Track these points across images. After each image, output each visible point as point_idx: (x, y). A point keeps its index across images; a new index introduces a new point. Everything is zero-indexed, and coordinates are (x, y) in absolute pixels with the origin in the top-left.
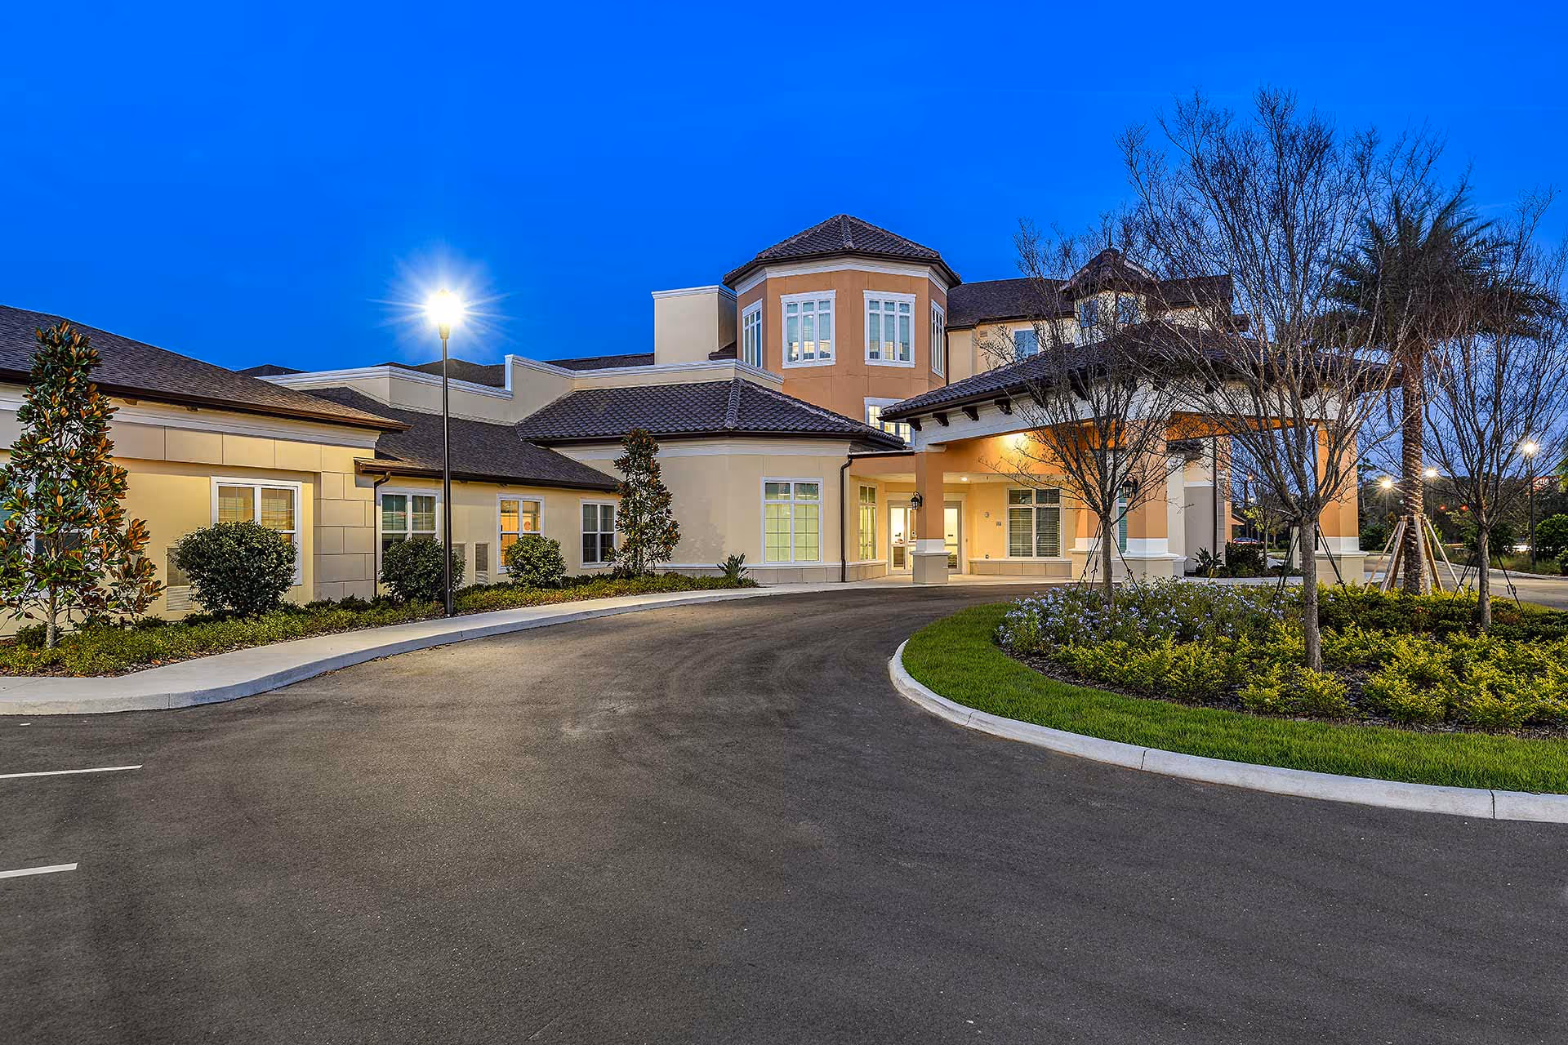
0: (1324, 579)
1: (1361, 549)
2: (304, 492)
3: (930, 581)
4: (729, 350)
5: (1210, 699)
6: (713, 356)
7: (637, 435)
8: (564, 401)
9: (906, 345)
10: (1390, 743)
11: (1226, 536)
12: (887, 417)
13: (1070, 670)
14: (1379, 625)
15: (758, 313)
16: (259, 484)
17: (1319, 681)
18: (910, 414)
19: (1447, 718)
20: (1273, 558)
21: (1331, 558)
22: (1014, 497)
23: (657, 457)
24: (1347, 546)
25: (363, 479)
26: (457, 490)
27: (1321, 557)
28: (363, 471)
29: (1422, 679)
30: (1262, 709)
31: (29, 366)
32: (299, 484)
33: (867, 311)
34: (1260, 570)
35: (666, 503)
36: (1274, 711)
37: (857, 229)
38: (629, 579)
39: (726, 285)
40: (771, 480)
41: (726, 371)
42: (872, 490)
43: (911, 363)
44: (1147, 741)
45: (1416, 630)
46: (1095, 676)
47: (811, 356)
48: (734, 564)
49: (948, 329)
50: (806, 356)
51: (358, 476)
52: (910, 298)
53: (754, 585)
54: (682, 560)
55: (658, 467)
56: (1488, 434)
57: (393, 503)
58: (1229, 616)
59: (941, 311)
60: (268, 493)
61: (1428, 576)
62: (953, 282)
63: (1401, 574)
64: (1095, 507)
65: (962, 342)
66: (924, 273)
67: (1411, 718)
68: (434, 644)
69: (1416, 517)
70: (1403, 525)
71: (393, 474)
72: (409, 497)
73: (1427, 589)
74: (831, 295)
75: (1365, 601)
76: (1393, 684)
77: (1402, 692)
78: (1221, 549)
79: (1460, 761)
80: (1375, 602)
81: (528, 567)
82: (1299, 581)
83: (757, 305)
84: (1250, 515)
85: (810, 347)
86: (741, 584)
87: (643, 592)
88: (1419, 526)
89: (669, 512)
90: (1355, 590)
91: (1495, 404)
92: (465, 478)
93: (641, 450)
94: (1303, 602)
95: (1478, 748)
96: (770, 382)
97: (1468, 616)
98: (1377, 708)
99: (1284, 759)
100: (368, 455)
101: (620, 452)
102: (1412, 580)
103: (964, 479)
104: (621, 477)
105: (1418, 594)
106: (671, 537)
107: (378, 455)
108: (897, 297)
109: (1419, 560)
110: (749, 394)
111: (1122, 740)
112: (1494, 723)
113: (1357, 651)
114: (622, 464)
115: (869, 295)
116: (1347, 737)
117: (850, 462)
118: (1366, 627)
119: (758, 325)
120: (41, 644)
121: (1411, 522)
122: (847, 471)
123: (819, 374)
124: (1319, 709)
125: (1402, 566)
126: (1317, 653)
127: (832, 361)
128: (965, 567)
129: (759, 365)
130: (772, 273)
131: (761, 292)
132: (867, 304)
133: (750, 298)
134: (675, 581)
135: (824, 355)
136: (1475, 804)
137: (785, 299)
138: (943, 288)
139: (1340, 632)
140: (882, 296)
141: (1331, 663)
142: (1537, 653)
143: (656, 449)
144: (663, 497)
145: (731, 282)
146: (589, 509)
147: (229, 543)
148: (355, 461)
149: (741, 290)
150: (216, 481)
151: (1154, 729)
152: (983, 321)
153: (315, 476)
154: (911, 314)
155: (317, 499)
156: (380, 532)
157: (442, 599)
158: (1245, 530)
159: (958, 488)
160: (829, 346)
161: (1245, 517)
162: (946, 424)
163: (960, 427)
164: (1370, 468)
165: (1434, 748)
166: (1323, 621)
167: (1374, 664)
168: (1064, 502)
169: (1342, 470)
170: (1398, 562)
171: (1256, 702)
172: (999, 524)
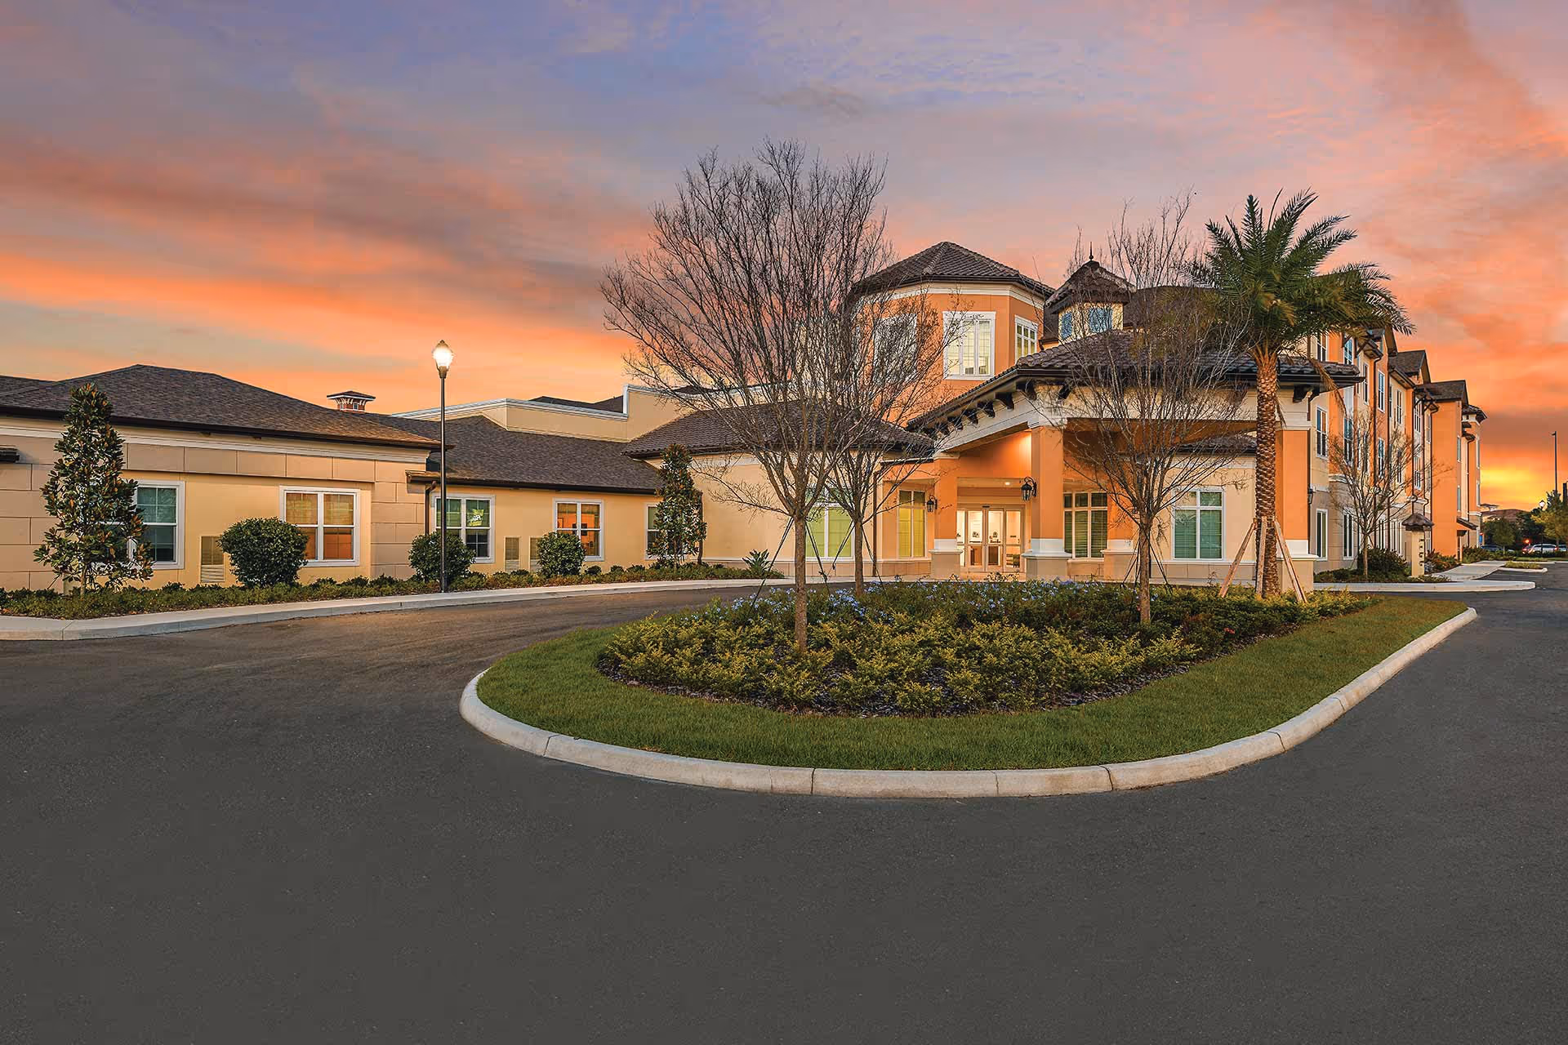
2: (363, 497)
7: (674, 450)
9: (986, 359)
16: (321, 491)
23: (690, 470)
28: (415, 480)
32: (356, 490)
37: (950, 255)
42: (919, 495)
48: (758, 558)
49: (1043, 342)
51: (409, 485)
52: (990, 316)
53: (778, 576)
55: (692, 477)
57: (446, 505)
59: (1033, 325)
60: (331, 498)
66: (1005, 291)
72: (464, 501)
86: (762, 575)
93: (677, 463)
100: (420, 469)
107: (430, 469)
117: (883, 470)
122: (880, 477)
132: (947, 323)
138: (1035, 303)
148: (407, 473)
150: (283, 489)
153: (372, 485)
154: (992, 330)
155: (375, 502)
156: (433, 526)
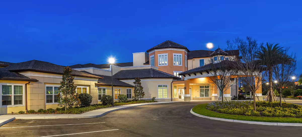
0: (256, 100)
1: (262, 95)
2: (88, 88)
3: (187, 101)
4: (147, 63)
5: (241, 115)
6: (144, 64)
7: (137, 78)
8: (120, 72)
9: (180, 62)
10: (265, 118)
11: (238, 93)
12: (179, 75)
13: (220, 112)
14: (264, 106)
15: (153, 57)
16: (82, 87)
17: (255, 112)
18: (183, 74)
19: (273, 116)
20: (247, 96)
21: (257, 97)
22: (201, 87)
23: (141, 82)
24: (260, 95)
25: (96, 86)
26: (114, 88)
27: (256, 97)
28: (96, 85)
29: (270, 112)
30: (248, 115)
31: (62, 72)
33: (174, 57)
34: (245, 99)
35: (142, 89)
36: (250, 115)
37: (171, 43)
38: (136, 101)
39: (147, 52)
40: (159, 85)
41: (148, 67)
42: (176, 86)
43: (181, 65)
44: (234, 119)
45: (270, 107)
46: (224, 112)
47: (164, 64)
48: (154, 98)
49: (188, 59)
50: (162, 64)
52: (181, 54)
53: (157, 102)
54: (145, 98)
55: (141, 83)
56: (281, 80)
57: (99, 89)
58: (242, 105)
59: (186, 56)
60: (83, 88)
61: (273, 99)
62: (188, 51)
63: (269, 99)
64: (221, 90)
65: (190, 61)
66: (184, 50)
67: (268, 116)
68: (117, 110)
69: (271, 91)
70: (269, 92)
71: (101, 85)
72: (102, 89)
73: (273, 101)
74: (167, 54)
75: (263, 103)
76: (266, 112)
77: (267, 113)
78: (237, 95)
79: (274, 120)
80: (264, 103)
81: (122, 99)
82: (253, 100)
83: (153, 56)
84: (242, 89)
85: (163, 63)
86: (155, 102)
87: (140, 103)
88: (271, 92)
89: (143, 90)
90: (261, 101)
91: (282, 75)
92: (115, 86)
93: (138, 81)
94: (253, 103)
95: (276, 119)
96: (157, 69)
97: (279, 105)
98: (264, 115)
99: (252, 120)
100: (97, 82)
101: (134, 81)
102: (271, 100)
103: (192, 84)
104: (134, 85)
105: (271, 102)
106: (143, 94)
107: (98, 82)
108: (179, 54)
109: (271, 97)
110: (154, 70)
111: (230, 119)
112: (279, 116)
113: (261, 109)
114: (135, 83)
115: (174, 54)
116: (260, 118)
117: (173, 82)
118: (263, 106)
119: (153, 59)
120: (65, 110)
121: (270, 91)
122: (172, 83)
123: (165, 67)
124: (256, 115)
125: (269, 98)
126: (256, 109)
127: (167, 65)
128: (192, 99)
129: (154, 65)
130: (156, 50)
131: (154, 53)
132: (173, 55)
133: (152, 54)
134: (144, 101)
135: (166, 64)
136: (275, 124)
137: (159, 55)
138: (187, 52)
139: (259, 107)
140: (176, 54)
141: (257, 110)
142: (287, 109)
143: (140, 80)
144: (142, 88)
145: (148, 51)
146: (127, 90)
147: (84, 96)
148: (95, 83)
149: (150, 53)
151: (234, 118)
152: (194, 58)
153: (89, 86)
154: (181, 57)
155: (90, 89)
156: (98, 94)
157: (112, 104)
158: (241, 92)
159: (192, 86)
160: (166, 62)
161: (241, 89)
162: (190, 76)
163: (193, 76)
164: (264, 81)
165: (271, 119)
166: (256, 106)
167: (263, 110)
168: (210, 88)
169: (259, 86)
170: (268, 97)
171: (247, 115)
172: (198, 92)
